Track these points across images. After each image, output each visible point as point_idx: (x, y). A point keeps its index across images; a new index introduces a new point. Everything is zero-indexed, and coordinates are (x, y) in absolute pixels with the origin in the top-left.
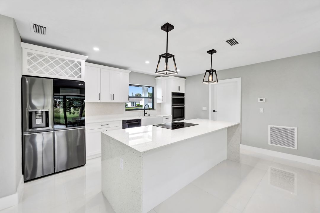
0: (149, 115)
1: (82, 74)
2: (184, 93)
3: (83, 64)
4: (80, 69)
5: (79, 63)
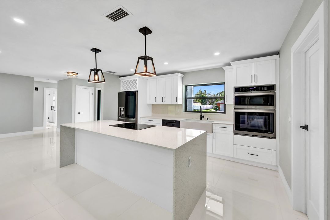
0: (208, 120)
1: (137, 86)
2: (275, 85)
3: (138, 80)
4: (137, 84)
5: (136, 80)
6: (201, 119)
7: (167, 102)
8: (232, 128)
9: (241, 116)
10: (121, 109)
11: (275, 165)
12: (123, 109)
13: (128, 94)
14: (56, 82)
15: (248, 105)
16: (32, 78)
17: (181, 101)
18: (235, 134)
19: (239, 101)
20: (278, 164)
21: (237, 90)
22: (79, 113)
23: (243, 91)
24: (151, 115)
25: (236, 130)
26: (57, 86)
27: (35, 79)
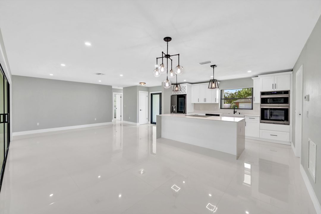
0: (240, 114)
1: (186, 91)
2: (290, 91)
3: (186, 87)
4: (185, 89)
5: (185, 86)
6: (234, 113)
7: (207, 102)
8: (259, 119)
9: (265, 111)
10: (173, 107)
11: (289, 141)
12: (175, 107)
13: (179, 96)
14: (122, 88)
15: (270, 103)
16: (111, 86)
17: (218, 101)
18: (261, 122)
19: (264, 101)
20: (291, 141)
21: (263, 93)
22: (141, 110)
23: (267, 95)
24: (193, 111)
25: (261, 120)
26: (122, 91)
27: (113, 87)
